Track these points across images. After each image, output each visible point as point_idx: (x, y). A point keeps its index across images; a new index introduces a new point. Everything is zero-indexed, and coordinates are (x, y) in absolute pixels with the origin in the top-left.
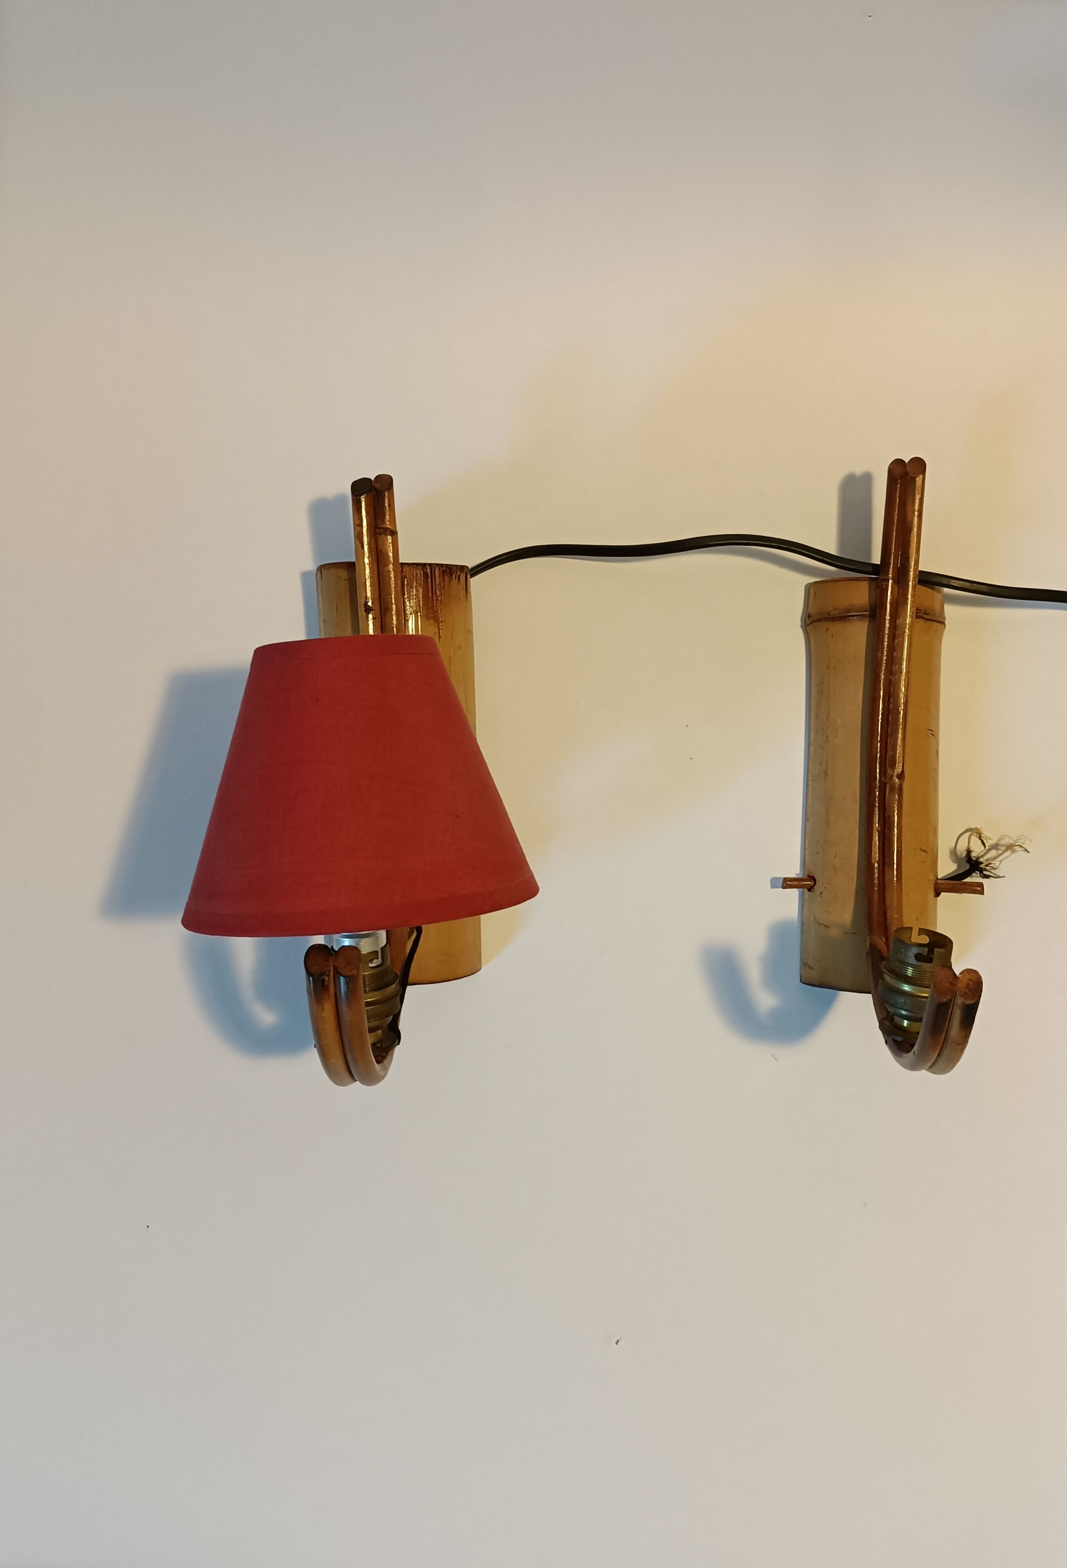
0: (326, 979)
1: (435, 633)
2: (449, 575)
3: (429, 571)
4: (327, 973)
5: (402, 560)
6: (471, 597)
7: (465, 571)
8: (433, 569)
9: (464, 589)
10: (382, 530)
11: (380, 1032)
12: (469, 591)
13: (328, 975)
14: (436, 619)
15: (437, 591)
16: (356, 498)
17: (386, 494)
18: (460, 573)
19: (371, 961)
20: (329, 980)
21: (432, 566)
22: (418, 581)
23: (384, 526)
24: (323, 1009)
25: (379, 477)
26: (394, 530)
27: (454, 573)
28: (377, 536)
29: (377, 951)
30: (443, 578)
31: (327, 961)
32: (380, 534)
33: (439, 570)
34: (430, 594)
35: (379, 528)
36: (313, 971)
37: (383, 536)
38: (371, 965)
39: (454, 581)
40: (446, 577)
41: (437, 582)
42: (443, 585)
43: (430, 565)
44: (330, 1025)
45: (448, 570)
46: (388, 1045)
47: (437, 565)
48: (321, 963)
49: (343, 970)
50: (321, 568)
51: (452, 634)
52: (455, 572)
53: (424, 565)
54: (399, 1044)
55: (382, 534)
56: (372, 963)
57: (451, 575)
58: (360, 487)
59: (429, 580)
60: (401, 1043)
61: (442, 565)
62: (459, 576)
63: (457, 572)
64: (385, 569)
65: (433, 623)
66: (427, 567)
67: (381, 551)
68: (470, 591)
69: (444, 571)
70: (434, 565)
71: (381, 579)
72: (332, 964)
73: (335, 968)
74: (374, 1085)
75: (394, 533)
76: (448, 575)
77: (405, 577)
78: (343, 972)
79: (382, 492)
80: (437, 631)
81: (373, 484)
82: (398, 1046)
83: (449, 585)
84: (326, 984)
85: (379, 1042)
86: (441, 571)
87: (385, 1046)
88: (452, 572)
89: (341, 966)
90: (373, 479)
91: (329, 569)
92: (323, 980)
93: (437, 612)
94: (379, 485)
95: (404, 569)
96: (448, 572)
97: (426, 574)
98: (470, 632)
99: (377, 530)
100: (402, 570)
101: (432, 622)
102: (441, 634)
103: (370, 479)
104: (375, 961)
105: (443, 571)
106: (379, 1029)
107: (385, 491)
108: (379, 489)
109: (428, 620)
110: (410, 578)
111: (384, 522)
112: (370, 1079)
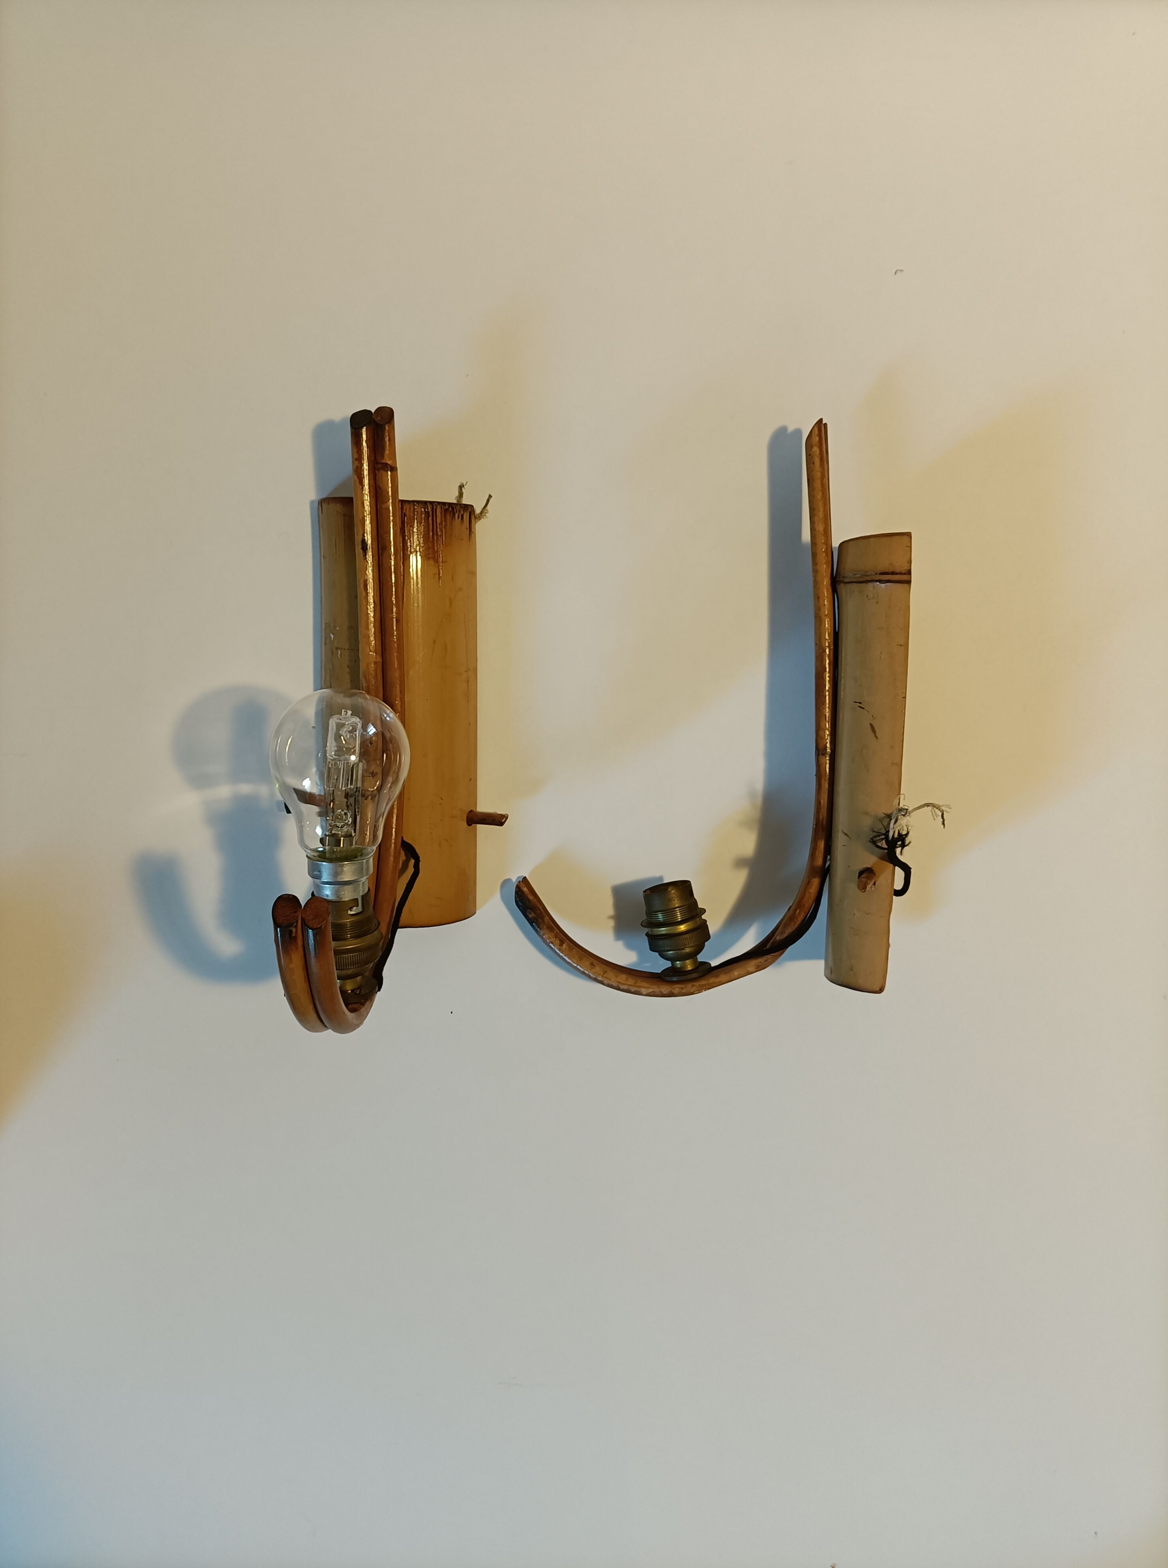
0: (294, 930)
1: (435, 574)
2: (452, 514)
3: (430, 509)
4: (295, 924)
5: (401, 497)
6: (475, 537)
7: (470, 510)
8: (435, 507)
9: (467, 529)
10: (380, 466)
11: (359, 978)
12: (473, 530)
13: (296, 927)
14: (436, 561)
15: (438, 530)
16: (355, 431)
17: (387, 428)
18: (464, 513)
19: (351, 909)
20: (297, 931)
21: (434, 504)
22: (418, 519)
23: (384, 461)
24: (291, 960)
25: (380, 410)
26: (393, 466)
27: (456, 512)
28: (376, 471)
29: (357, 899)
30: (445, 518)
31: (295, 912)
32: (379, 470)
33: (441, 508)
34: (431, 534)
35: (377, 463)
36: (280, 922)
37: (382, 472)
38: (350, 913)
39: (457, 521)
40: (448, 516)
41: (438, 521)
42: (445, 524)
43: (432, 503)
44: (299, 976)
45: (450, 509)
46: (367, 992)
47: (439, 503)
48: (288, 914)
49: (311, 922)
50: (323, 502)
51: (452, 576)
52: (458, 510)
53: (426, 503)
54: (379, 990)
55: (381, 469)
56: (351, 911)
57: (454, 514)
58: (360, 420)
59: (430, 518)
60: (381, 990)
61: (444, 504)
62: (462, 516)
63: (460, 511)
64: (384, 506)
65: (433, 563)
66: (428, 504)
67: (380, 488)
68: (475, 531)
69: (446, 510)
70: (436, 504)
71: (379, 515)
72: (300, 915)
73: (303, 920)
74: (348, 1033)
75: (393, 469)
76: (450, 514)
77: (405, 515)
78: (310, 925)
79: (382, 425)
80: (437, 573)
81: (374, 417)
82: (378, 992)
83: (451, 524)
84: (293, 935)
85: (358, 988)
86: (443, 510)
87: (364, 993)
88: (455, 511)
89: (308, 918)
90: (373, 411)
91: (328, 504)
92: (291, 932)
93: (437, 552)
94: (379, 418)
95: (405, 507)
96: (450, 511)
97: (427, 513)
98: (473, 573)
99: (376, 465)
100: (402, 508)
101: (431, 562)
102: (441, 575)
103: (370, 411)
104: (354, 908)
105: (444, 510)
106: (359, 976)
107: (386, 424)
108: (379, 422)
109: (428, 560)
110: (410, 516)
111: (383, 456)
112: (343, 1027)
